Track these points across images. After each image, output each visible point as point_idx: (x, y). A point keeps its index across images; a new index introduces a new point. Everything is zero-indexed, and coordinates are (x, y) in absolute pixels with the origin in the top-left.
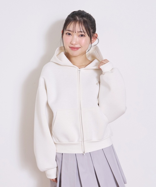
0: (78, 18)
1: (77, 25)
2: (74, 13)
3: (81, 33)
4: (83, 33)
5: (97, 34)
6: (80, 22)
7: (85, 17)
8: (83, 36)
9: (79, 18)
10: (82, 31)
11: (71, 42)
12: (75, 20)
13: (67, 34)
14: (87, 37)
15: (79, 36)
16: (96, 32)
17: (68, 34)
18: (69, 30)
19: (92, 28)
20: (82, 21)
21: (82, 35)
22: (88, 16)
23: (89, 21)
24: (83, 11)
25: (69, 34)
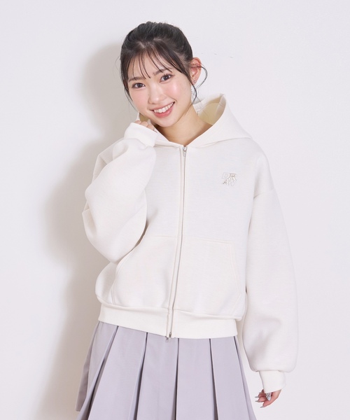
0: (143, 46)
1: (147, 60)
2: (131, 37)
3: (161, 74)
4: (166, 72)
5: (197, 60)
6: (149, 51)
7: (156, 36)
8: (168, 78)
9: (145, 45)
10: (161, 68)
11: (150, 99)
12: (139, 52)
13: (134, 86)
14: (179, 76)
15: (161, 81)
16: (194, 55)
17: (136, 86)
18: (135, 79)
19: (181, 52)
20: (153, 46)
21: (166, 77)
22: (162, 29)
23: (168, 40)
24: (149, 23)
25: (140, 85)
